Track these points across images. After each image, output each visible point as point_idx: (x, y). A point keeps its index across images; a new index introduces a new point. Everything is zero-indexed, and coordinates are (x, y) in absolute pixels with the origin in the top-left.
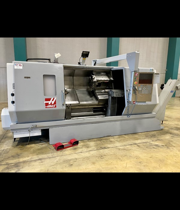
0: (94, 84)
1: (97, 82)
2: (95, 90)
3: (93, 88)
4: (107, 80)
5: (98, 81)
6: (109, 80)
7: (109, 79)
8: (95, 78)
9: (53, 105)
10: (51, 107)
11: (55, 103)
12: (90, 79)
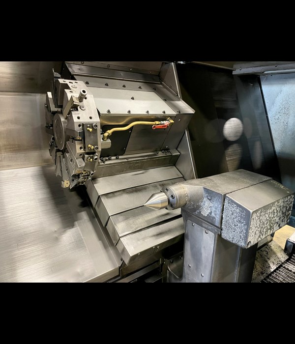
0: (79, 150)
1: (105, 128)
2: (94, 179)
3: (77, 176)
4: (164, 118)
5: (108, 121)
6: (171, 117)
7: (174, 107)
8: (82, 98)
12: (53, 108)
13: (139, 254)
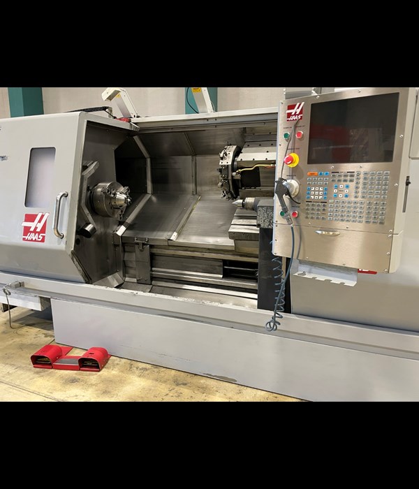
10: (34, 239)
13: (234, 233)
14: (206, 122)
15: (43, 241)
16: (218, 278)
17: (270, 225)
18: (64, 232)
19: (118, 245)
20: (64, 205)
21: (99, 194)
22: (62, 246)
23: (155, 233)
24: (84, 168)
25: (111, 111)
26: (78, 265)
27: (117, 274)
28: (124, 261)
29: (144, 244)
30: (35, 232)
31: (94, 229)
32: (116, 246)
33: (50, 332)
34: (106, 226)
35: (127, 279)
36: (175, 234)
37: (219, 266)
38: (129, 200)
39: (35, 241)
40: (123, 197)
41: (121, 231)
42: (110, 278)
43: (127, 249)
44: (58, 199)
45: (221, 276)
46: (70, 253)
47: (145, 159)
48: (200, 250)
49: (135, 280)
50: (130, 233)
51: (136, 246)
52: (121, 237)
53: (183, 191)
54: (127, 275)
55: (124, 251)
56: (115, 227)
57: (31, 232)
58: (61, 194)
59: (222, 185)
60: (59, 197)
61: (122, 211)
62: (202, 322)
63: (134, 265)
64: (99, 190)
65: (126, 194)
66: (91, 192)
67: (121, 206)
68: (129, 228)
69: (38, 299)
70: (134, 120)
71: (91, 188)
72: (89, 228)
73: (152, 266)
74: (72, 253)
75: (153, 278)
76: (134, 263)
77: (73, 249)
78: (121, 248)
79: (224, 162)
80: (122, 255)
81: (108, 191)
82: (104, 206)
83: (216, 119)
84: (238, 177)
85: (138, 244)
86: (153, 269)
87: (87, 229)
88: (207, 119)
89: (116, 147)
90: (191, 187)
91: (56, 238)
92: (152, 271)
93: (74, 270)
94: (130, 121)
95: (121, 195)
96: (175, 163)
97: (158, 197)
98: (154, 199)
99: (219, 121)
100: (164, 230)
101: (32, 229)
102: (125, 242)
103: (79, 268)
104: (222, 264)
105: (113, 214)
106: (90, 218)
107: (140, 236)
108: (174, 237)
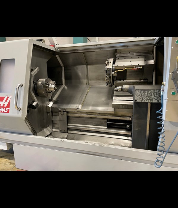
4: (139, 66)
5: (117, 68)
9: (6, 108)
10: (3, 111)
11: (8, 106)
13: (116, 104)
14: (95, 47)
15: (8, 112)
16: (104, 128)
17: (142, 100)
18: (21, 106)
19: (49, 112)
20: (20, 91)
21: (40, 85)
22: (20, 115)
23: (69, 105)
24: (32, 70)
25: (44, 42)
26: (29, 126)
27: (48, 128)
28: (52, 120)
29: (63, 111)
30: (3, 107)
31: (37, 104)
32: (48, 112)
33: (12, 161)
34: (43, 102)
35: (54, 130)
36: (80, 106)
37: (105, 122)
38: (56, 88)
39: (4, 112)
40: (53, 86)
41: (51, 104)
42: (45, 130)
43: (54, 114)
44: (17, 88)
45: (106, 127)
46: (24, 119)
47: (61, 67)
48: (94, 114)
49: (58, 130)
50: (55, 106)
51: (59, 113)
52: (51, 107)
53: (81, 83)
54: (54, 128)
55: (52, 115)
56: (47, 102)
57: (1, 107)
58: (19, 85)
59: (107, 79)
60: (18, 87)
61: (52, 94)
62: (103, 156)
63: (58, 122)
64: (40, 83)
65: (54, 85)
66: (35, 84)
67: (52, 92)
68: (55, 103)
69: (5, 144)
70: (57, 46)
71: (35, 82)
72: (34, 104)
73: (68, 123)
74: (26, 118)
75: (68, 129)
76: (58, 121)
77: (26, 116)
78: (51, 113)
79: (108, 67)
80: (51, 117)
81: (45, 83)
82: (43, 91)
83: (101, 45)
84: (116, 75)
85: (60, 111)
86: (69, 124)
87: (33, 104)
88: (96, 45)
89: (47, 60)
90: (85, 81)
91: (16, 110)
92: (68, 125)
93: (27, 128)
94: (55, 47)
95: (52, 85)
96: (77, 69)
97: (68, 87)
98: (66, 87)
99: (102, 46)
100: (74, 104)
101: (2, 106)
102: (53, 111)
103: (30, 127)
104: (106, 121)
105: (48, 95)
106: (35, 98)
107: (61, 107)
108: (80, 107)
